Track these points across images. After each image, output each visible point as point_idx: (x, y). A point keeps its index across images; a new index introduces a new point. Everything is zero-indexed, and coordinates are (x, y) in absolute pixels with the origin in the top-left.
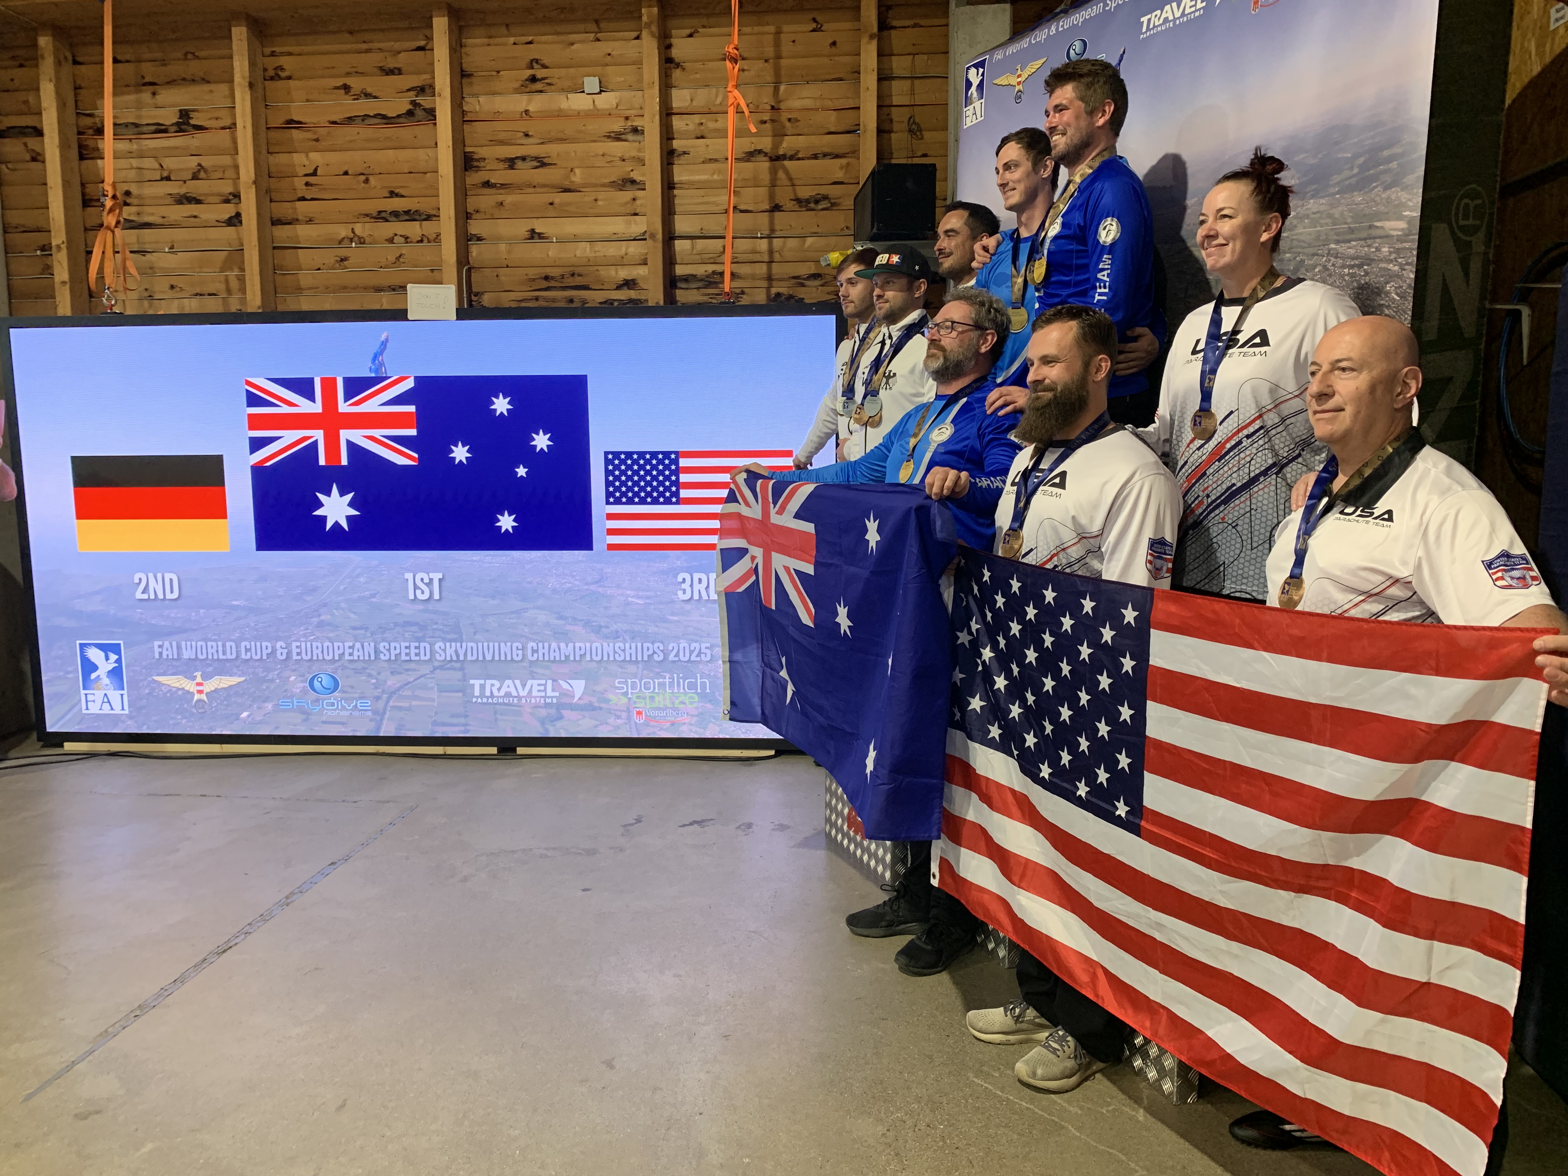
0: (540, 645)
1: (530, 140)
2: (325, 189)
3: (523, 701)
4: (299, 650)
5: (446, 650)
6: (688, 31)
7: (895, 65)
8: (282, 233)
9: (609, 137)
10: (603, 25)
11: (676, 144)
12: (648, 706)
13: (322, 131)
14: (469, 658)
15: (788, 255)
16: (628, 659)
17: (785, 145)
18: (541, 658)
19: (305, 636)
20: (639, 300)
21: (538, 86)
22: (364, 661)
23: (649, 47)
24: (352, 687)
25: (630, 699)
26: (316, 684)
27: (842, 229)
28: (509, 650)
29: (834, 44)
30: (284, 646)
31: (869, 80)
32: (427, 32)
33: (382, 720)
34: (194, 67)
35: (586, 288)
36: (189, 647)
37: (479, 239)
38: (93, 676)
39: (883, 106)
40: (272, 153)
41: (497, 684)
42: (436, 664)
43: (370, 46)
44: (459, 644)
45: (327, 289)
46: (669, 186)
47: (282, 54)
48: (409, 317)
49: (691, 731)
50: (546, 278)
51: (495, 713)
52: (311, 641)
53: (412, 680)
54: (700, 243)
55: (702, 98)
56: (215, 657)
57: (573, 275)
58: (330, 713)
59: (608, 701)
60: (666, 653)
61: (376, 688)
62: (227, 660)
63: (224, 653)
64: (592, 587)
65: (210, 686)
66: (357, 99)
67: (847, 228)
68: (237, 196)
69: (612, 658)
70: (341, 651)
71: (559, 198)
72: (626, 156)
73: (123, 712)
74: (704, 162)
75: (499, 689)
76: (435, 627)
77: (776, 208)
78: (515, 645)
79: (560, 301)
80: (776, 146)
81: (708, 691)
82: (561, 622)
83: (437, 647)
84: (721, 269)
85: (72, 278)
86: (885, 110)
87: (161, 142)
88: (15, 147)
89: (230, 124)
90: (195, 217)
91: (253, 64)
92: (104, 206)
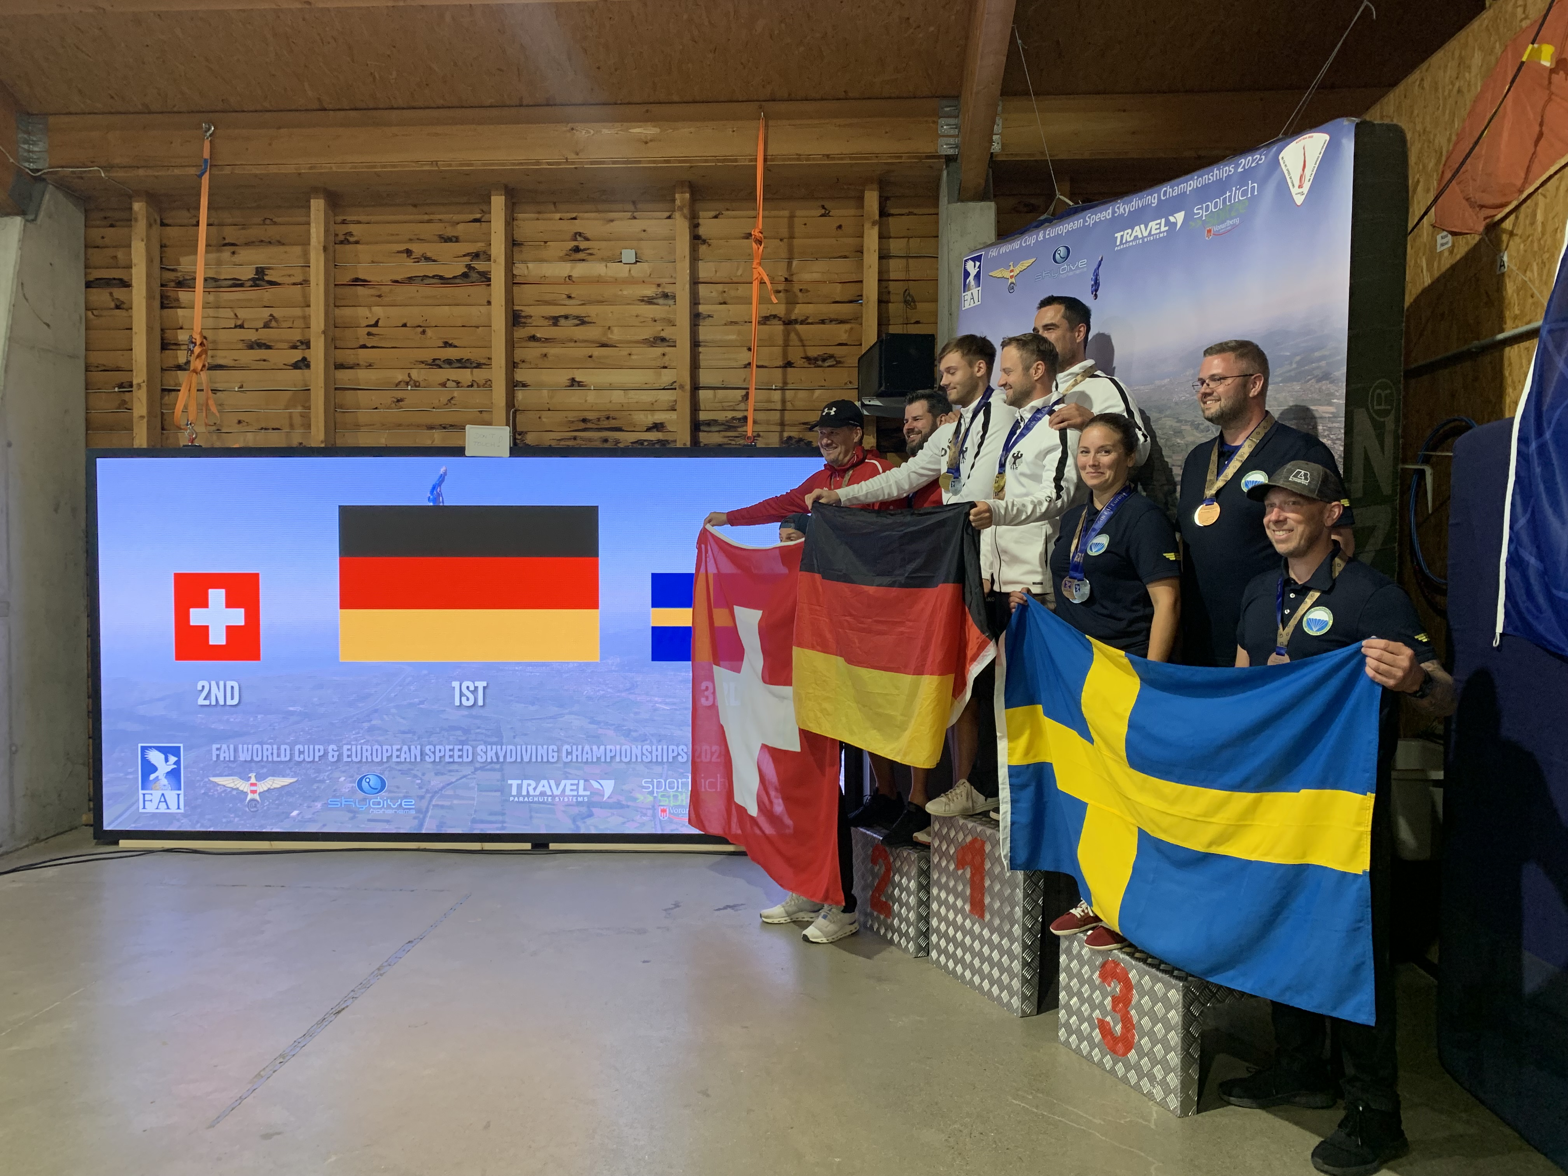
0: (574, 747)
1: (571, 302)
2: (385, 339)
3: (557, 799)
4: (349, 753)
5: (486, 753)
6: (713, 213)
7: (891, 248)
8: (343, 376)
9: (642, 301)
10: (639, 206)
11: (702, 308)
12: (672, 804)
13: (385, 289)
14: (509, 759)
15: (799, 404)
16: (654, 760)
17: (796, 311)
18: (574, 760)
20: (667, 441)
21: (581, 255)
22: (410, 762)
23: (681, 226)
24: (398, 787)
25: (655, 797)
27: (846, 384)
28: (547, 752)
29: (840, 227)
30: (336, 749)
31: (871, 259)
32: (485, 208)
33: (424, 818)
34: (272, 232)
35: (619, 429)
36: (245, 749)
37: (524, 385)
38: (152, 777)
39: (882, 280)
40: (338, 306)
41: (533, 783)
42: (478, 765)
43: (432, 217)
44: (499, 747)
45: (384, 426)
46: (695, 344)
47: (353, 222)
48: (467, 454)
50: (584, 420)
51: (531, 811)
52: (362, 744)
53: (454, 780)
54: (720, 392)
55: (725, 270)
56: (270, 759)
57: (608, 418)
58: (377, 812)
59: (635, 799)
61: (420, 788)
62: (281, 762)
63: (279, 755)
64: (623, 694)
66: (418, 262)
67: (850, 382)
68: (307, 344)
69: (639, 760)
70: (389, 754)
71: (597, 352)
72: (657, 317)
73: (179, 811)
74: (725, 324)
75: (535, 789)
76: (478, 731)
77: (789, 364)
78: (551, 748)
79: (595, 441)
80: (789, 311)
82: (596, 726)
83: (479, 749)
84: (739, 415)
85: (149, 413)
86: (884, 284)
87: (237, 295)
88: (101, 296)
89: (304, 280)
90: (264, 360)
91: (327, 231)
92: (192, 352)
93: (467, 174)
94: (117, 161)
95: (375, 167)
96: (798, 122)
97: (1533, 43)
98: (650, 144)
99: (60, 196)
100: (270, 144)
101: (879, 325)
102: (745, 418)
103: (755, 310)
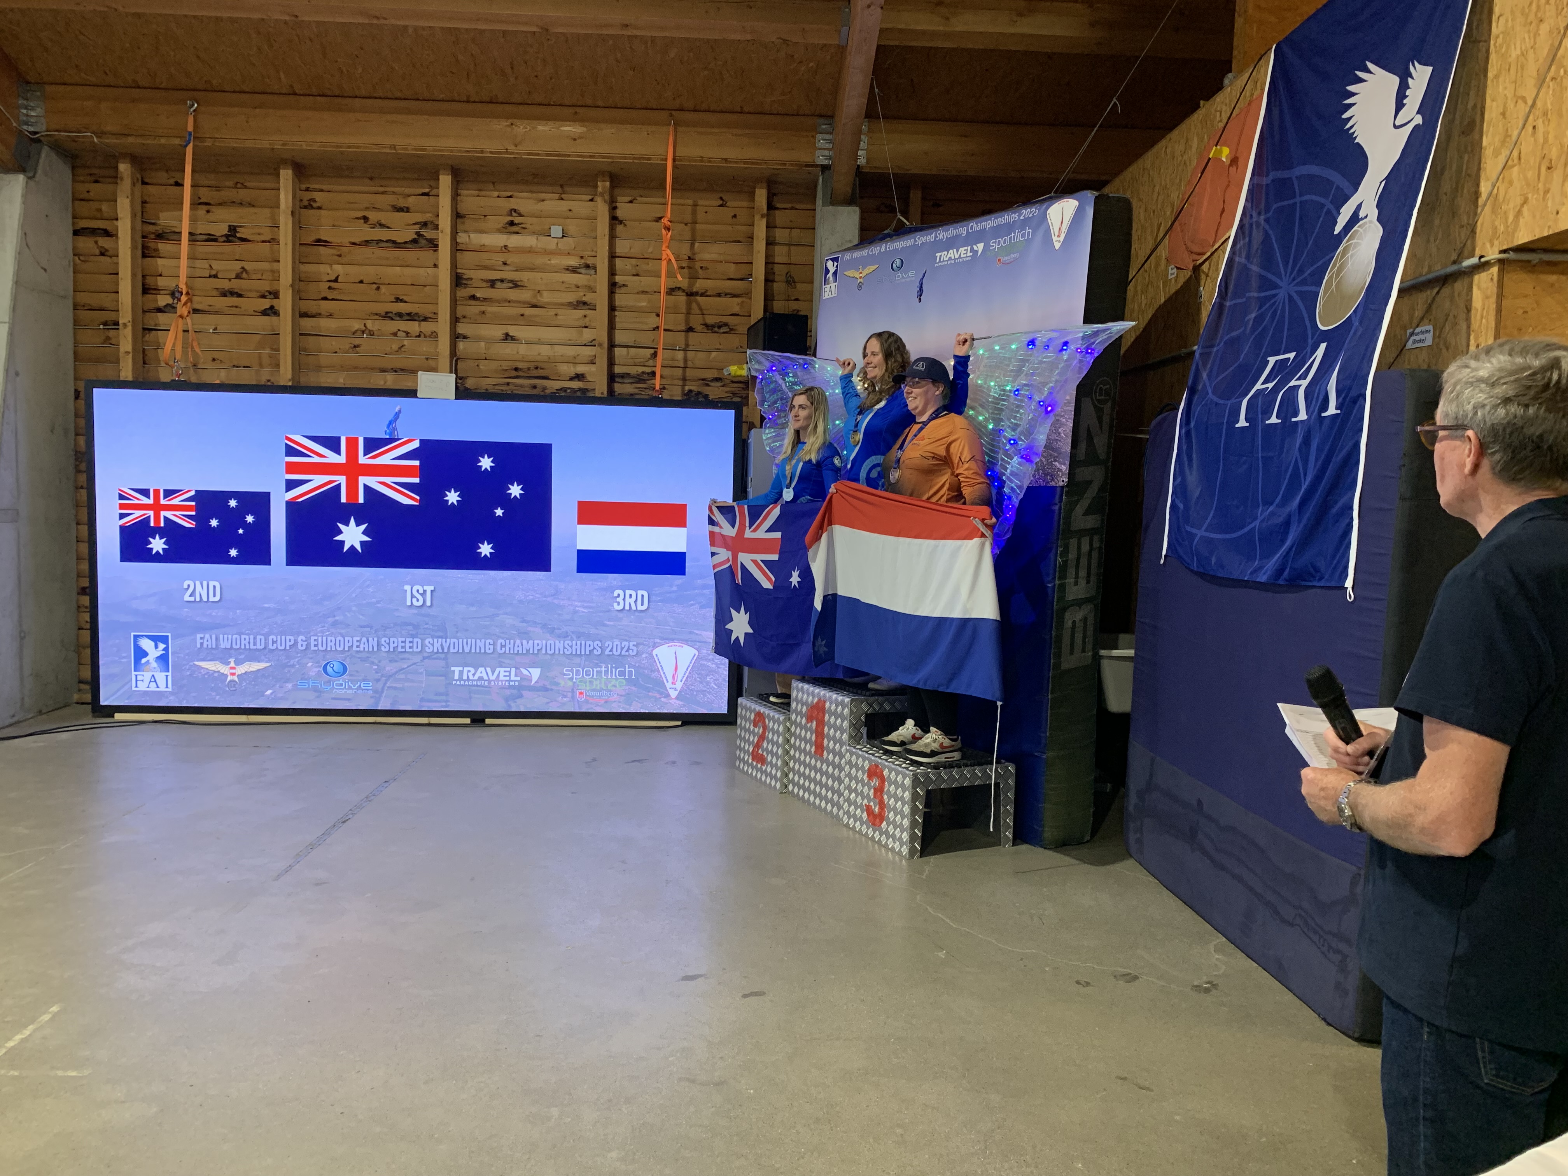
0: (508, 641)
1: (506, 268)
2: (344, 293)
3: (493, 683)
4: (316, 643)
5: (433, 645)
6: (630, 199)
7: (777, 236)
8: (308, 324)
9: (568, 269)
10: (566, 189)
11: (618, 279)
12: (588, 688)
13: (344, 250)
14: (452, 650)
15: (698, 364)
16: (574, 653)
17: (698, 285)
18: (507, 652)
19: (322, 632)
20: (587, 390)
21: (515, 229)
22: (368, 651)
23: (602, 209)
24: (357, 672)
26: (329, 669)
27: (737, 347)
28: (484, 645)
29: (735, 216)
30: (304, 639)
31: (760, 246)
32: (433, 183)
33: (380, 697)
34: (242, 194)
35: (546, 378)
36: (226, 638)
37: (465, 337)
38: (144, 661)
39: (768, 263)
40: (304, 263)
41: (472, 670)
42: (426, 655)
43: (386, 189)
44: (443, 640)
45: (342, 368)
46: (612, 308)
47: (315, 190)
48: (420, 396)
49: (619, 706)
50: (516, 369)
51: (470, 693)
52: (327, 636)
53: (406, 666)
54: (632, 350)
55: (638, 247)
56: (247, 647)
57: (537, 368)
58: (341, 692)
59: (557, 684)
60: (603, 650)
61: (377, 672)
62: (257, 650)
63: (255, 644)
64: (549, 599)
66: (374, 228)
67: (741, 347)
68: (276, 295)
69: (562, 652)
70: (350, 644)
71: (529, 312)
72: (580, 284)
74: (638, 293)
75: (474, 675)
76: (427, 626)
77: (690, 329)
78: (488, 641)
79: (526, 387)
80: (691, 285)
82: (524, 625)
83: (427, 642)
84: (648, 370)
85: (134, 349)
86: (770, 266)
87: (212, 248)
88: (87, 244)
89: (272, 239)
90: (236, 307)
91: (294, 197)
92: (179, 300)
93: (419, 156)
94: (109, 128)
95: (341, 147)
96: (702, 130)
97: (1216, 145)
98: (578, 141)
99: (53, 155)
100: (247, 122)
101: (765, 300)
102: (653, 374)
103: (663, 283)
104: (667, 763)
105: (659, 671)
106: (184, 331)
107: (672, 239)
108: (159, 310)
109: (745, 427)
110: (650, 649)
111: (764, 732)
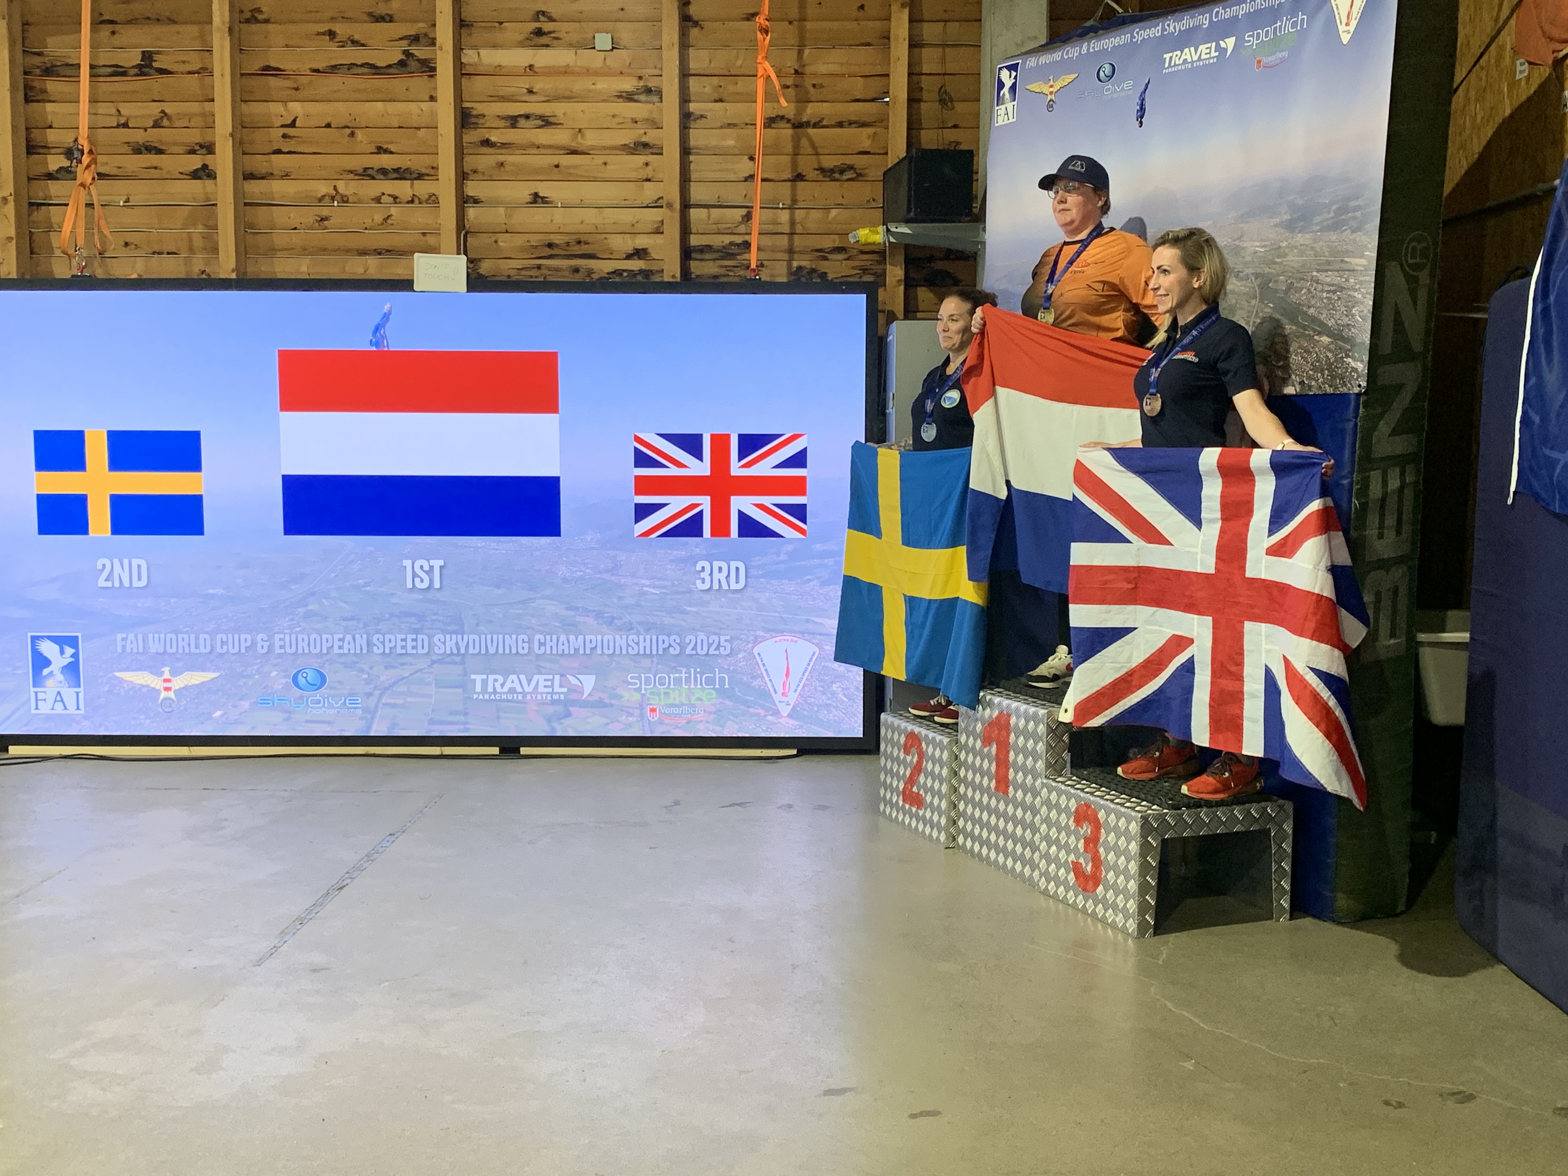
0: (548, 637)
1: (533, 98)
2: (305, 142)
3: (529, 697)
4: (282, 643)
5: (445, 643)
7: (924, 33)
8: (255, 188)
9: (619, 97)
11: (693, 107)
12: (662, 703)
13: (303, 80)
14: (471, 651)
15: (812, 227)
16: (642, 652)
17: (809, 111)
18: (548, 652)
19: (290, 627)
20: (651, 272)
21: (544, 40)
22: (355, 654)
24: (340, 683)
25: (643, 695)
26: (301, 680)
27: (868, 201)
28: (515, 642)
29: (862, 7)
30: (265, 638)
31: (900, 50)
33: (372, 718)
34: (159, 6)
35: (593, 257)
36: (157, 639)
38: (46, 672)
39: (913, 74)
40: (247, 102)
41: (501, 679)
42: (435, 658)
44: (460, 636)
45: (305, 251)
46: (685, 151)
48: (415, 288)
49: (708, 728)
50: (550, 245)
51: (498, 710)
52: (297, 633)
53: (407, 674)
54: (716, 212)
55: (721, 60)
56: (187, 651)
57: (579, 242)
59: (620, 697)
60: (683, 648)
61: (367, 684)
62: (201, 654)
63: (197, 647)
64: (606, 576)
65: (178, 683)
66: (343, 46)
67: (874, 200)
68: (209, 149)
69: (624, 652)
70: (330, 644)
71: (567, 160)
72: (637, 116)
74: (721, 127)
75: (502, 685)
76: (435, 617)
77: (799, 177)
78: (520, 637)
79: (564, 271)
80: (799, 112)
81: (727, 686)
82: (572, 613)
83: (436, 639)
84: (738, 239)
85: (18, 234)
86: (915, 79)
87: (119, 85)
89: (204, 69)
90: (156, 168)
91: (231, 7)
92: (80, 162)
101: (909, 129)
102: (747, 245)
103: (760, 110)
104: (780, 807)
105: (763, 677)
106: (87, 205)
107: (771, 44)
108: (50, 176)
109: (882, 319)
110: (750, 645)
111: (920, 762)
